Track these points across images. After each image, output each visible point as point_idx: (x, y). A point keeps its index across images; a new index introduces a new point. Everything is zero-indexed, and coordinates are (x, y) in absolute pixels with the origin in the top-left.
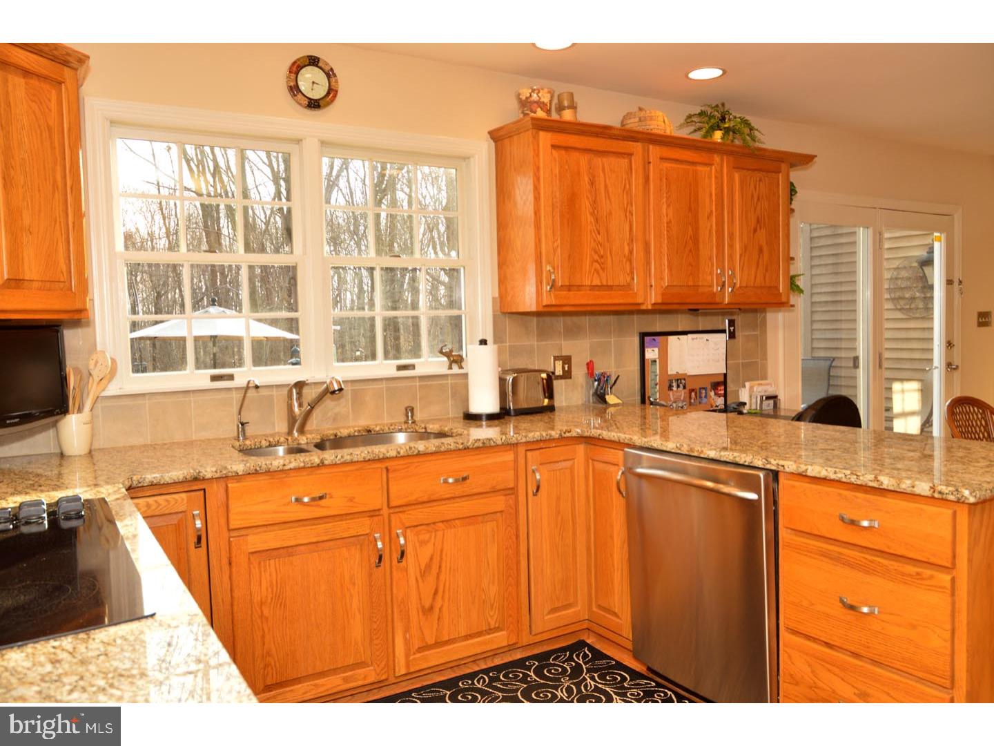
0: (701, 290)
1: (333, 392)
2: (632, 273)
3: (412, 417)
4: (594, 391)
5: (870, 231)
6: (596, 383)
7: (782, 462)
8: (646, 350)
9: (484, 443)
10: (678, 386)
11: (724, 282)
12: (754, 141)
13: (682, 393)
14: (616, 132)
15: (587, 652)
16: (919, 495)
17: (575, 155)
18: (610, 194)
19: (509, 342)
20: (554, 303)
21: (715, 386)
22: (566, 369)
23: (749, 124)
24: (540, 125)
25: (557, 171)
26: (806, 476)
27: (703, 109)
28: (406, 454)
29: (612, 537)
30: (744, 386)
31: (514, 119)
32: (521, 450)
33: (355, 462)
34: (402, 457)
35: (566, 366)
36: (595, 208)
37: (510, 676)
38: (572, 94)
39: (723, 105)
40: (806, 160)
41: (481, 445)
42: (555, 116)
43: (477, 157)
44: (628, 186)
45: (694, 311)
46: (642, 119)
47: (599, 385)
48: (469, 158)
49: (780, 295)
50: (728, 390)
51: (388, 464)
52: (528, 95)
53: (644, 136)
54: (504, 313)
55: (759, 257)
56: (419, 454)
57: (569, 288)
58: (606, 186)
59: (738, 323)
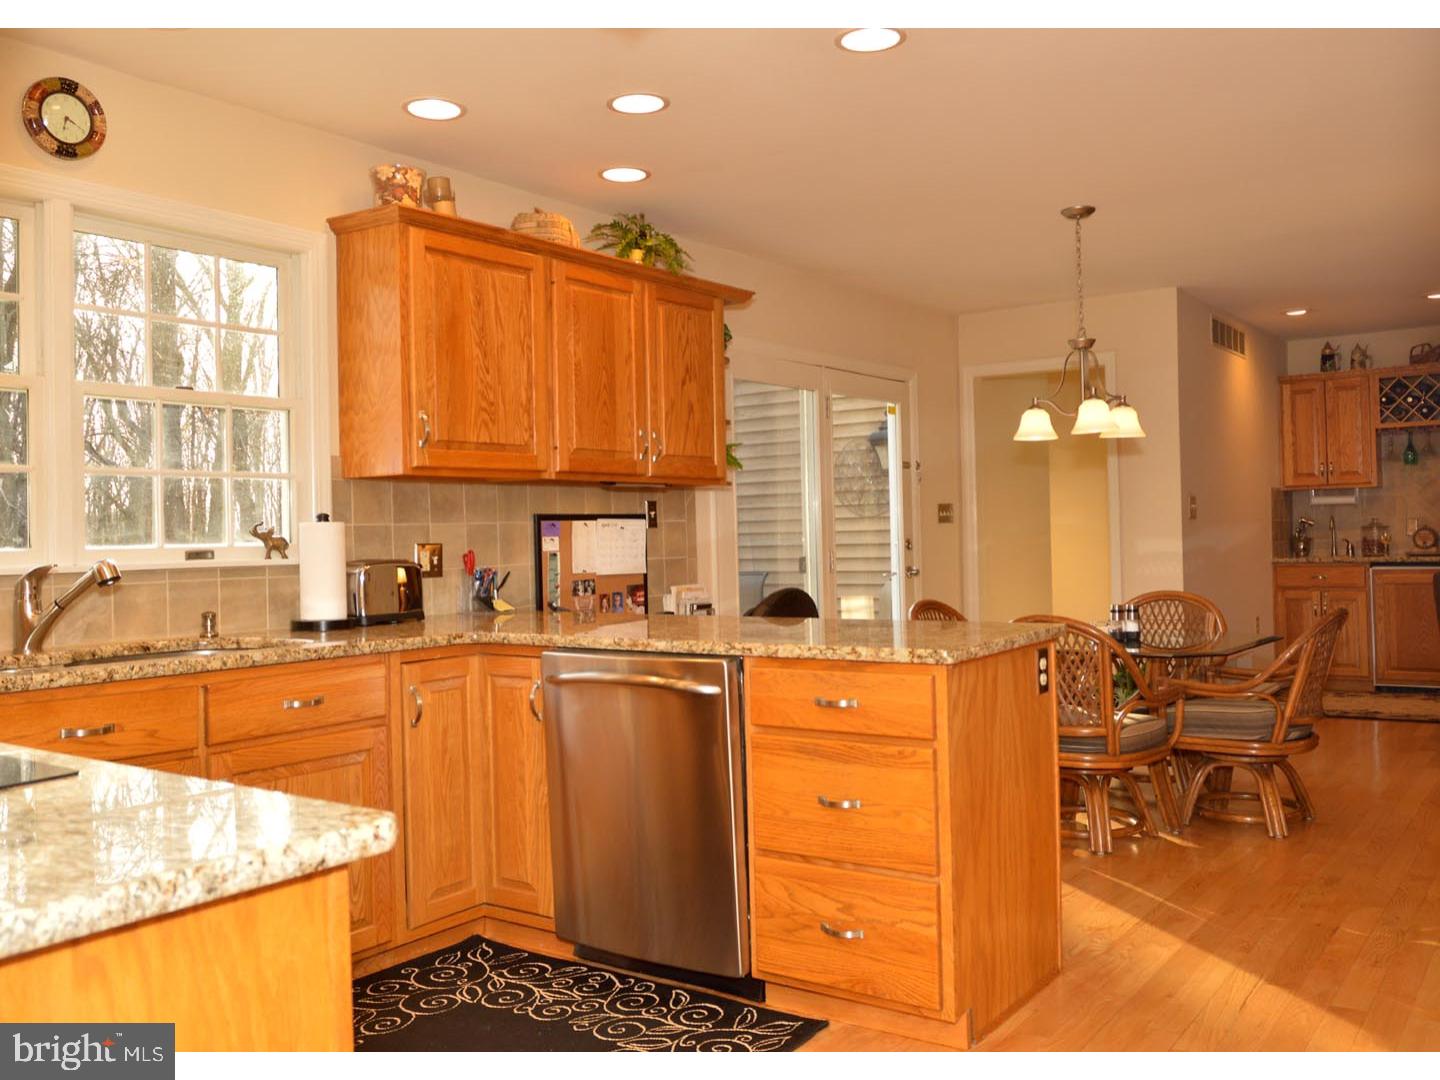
0: (618, 457)
1: (104, 583)
2: (531, 429)
3: (213, 627)
4: (475, 593)
5: (816, 395)
6: (478, 583)
7: (747, 646)
8: (543, 539)
9: (345, 651)
10: (586, 590)
11: (647, 448)
12: (681, 267)
13: (591, 600)
14: (509, 238)
15: (487, 949)
16: (898, 663)
17: (456, 263)
18: (503, 320)
19: (355, 521)
20: (427, 463)
21: (633, 591)
22: (435, 562)
23: (675, 245)
24: (410, 218)
25: (432, 282)
26: (777, 658)
27: (616, 219)
28: (235, 667)
29: (522, 780)
30: (670, 592)
31: (370, 205)
32: (395, 661)
33: (159, 677)
34: (229, 669)
35: (435, 559)
36: (483, 337)
37: (382, 988)
38: (448, 180)
39: (642, 216)
40: (742, 297)
41: (342, 654)
42: (425, 208)
43: (310, 253)
44: (525, 311)
45: (608, 485)
46: (542, 224)
47: (481, 585)
48: (298, 253)
49: (714, 468)
50: (649, 596)
51: (209, 680)
52: (391, 175)
53: (547, 247)
54: (348, 480)
55: (689, 418)
56: (254, 666)
57: (448, 444)
58: (497, 309)
59: (660, 508)
